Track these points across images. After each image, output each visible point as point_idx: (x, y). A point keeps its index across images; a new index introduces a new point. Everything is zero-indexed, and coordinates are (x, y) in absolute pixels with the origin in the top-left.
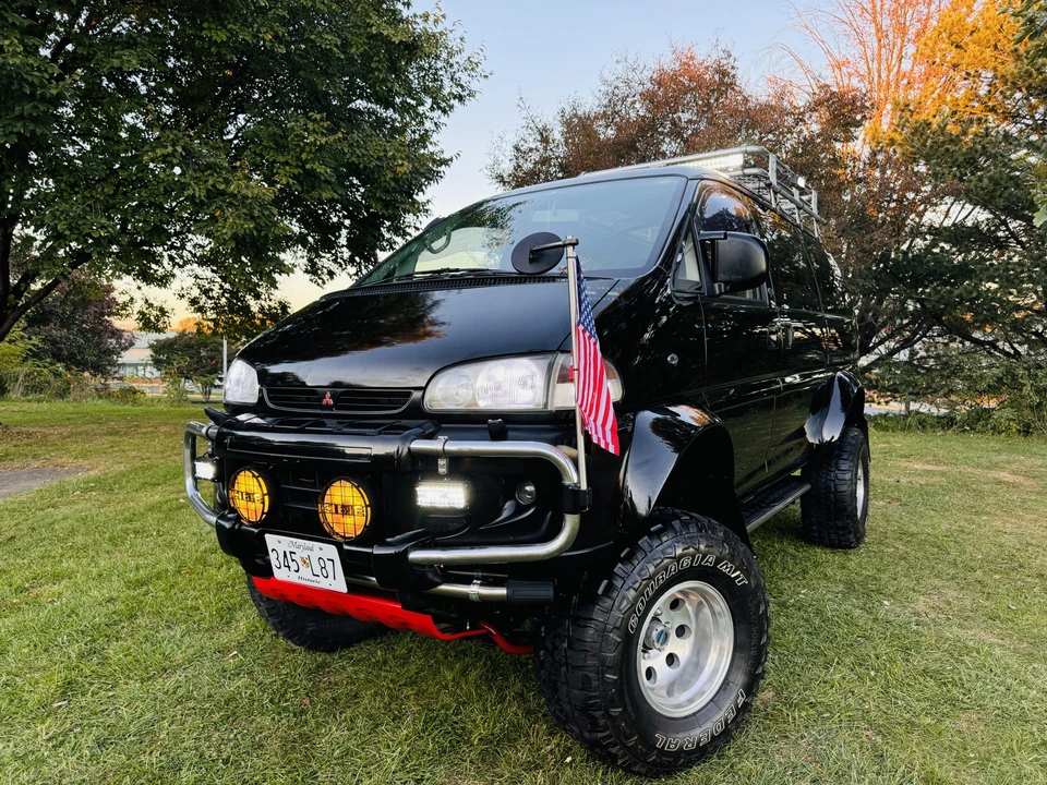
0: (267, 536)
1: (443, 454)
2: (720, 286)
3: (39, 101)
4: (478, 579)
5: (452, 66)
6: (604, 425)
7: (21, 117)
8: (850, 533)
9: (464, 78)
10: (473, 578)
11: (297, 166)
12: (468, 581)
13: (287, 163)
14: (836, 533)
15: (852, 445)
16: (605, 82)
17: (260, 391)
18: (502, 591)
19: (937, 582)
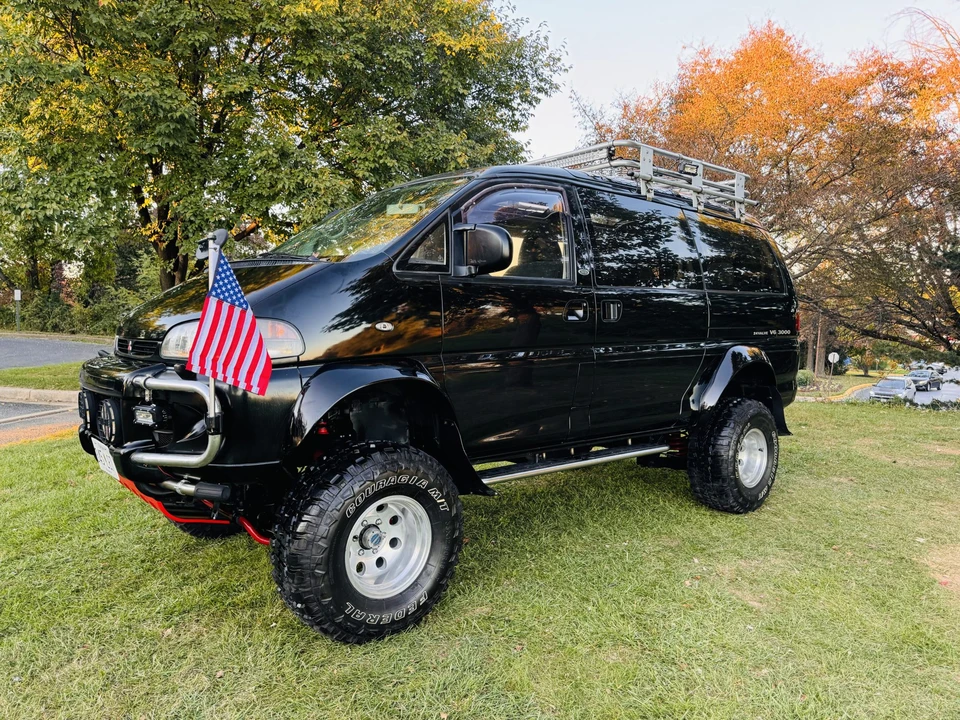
0: (92, 438)
1: (148, 387)
2: (469, 269)
4: (186, 478)
5: (535, 63)
7: (159, 134)
8: (727, 496)
9: (546, 72)
10: (183, 478)
15: (739, 414)
16: (682, 67)
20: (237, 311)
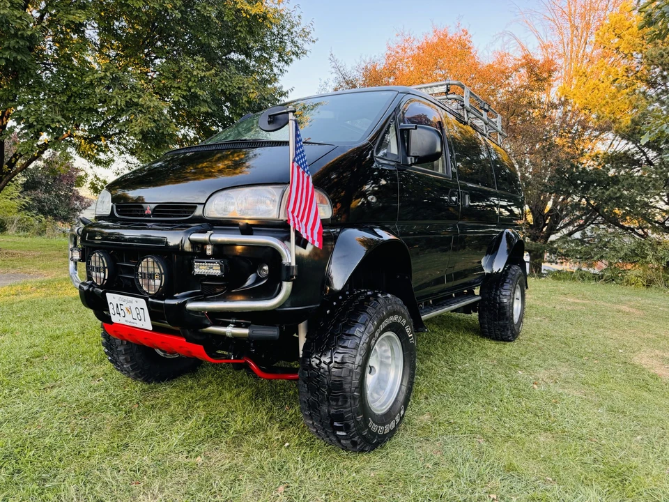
0: (107, 294)
1: (210, 242)
2: (411, 159)
3: (20, 39)
4: (232, 324)
5: (292, 33)
6: (312, 229)
7: (8, 48)
8: (508, 330)
9: (299, 41)
10: (229, 323)
11: (185, 90)
12: (226, 325)
13: (179, 88)
14: (499, 330)
15: (513, 275)
16: (390, 49)
17: (112, 207)
18: (245, 331)
19: (556, 362)
20: (306, 175)
